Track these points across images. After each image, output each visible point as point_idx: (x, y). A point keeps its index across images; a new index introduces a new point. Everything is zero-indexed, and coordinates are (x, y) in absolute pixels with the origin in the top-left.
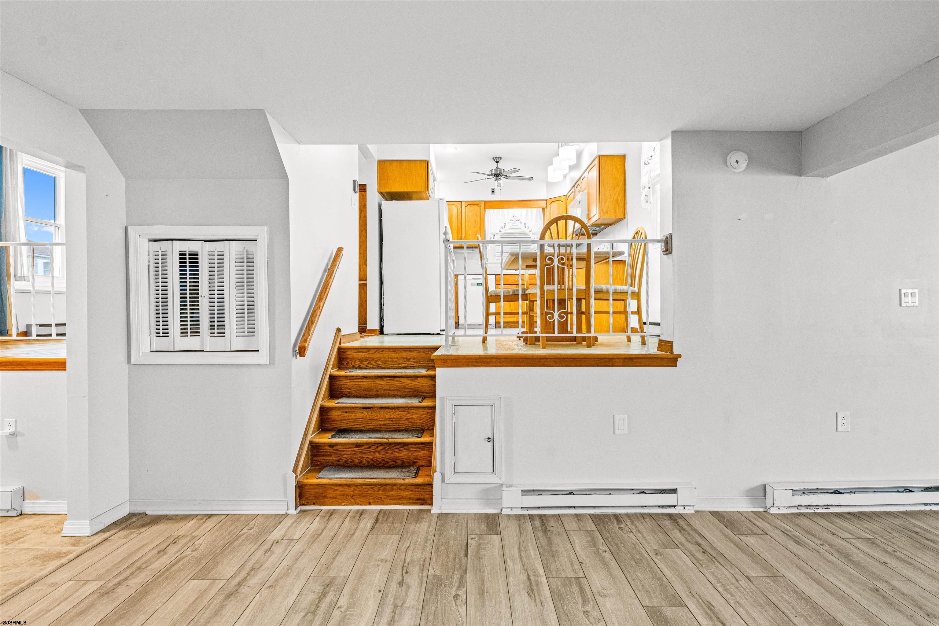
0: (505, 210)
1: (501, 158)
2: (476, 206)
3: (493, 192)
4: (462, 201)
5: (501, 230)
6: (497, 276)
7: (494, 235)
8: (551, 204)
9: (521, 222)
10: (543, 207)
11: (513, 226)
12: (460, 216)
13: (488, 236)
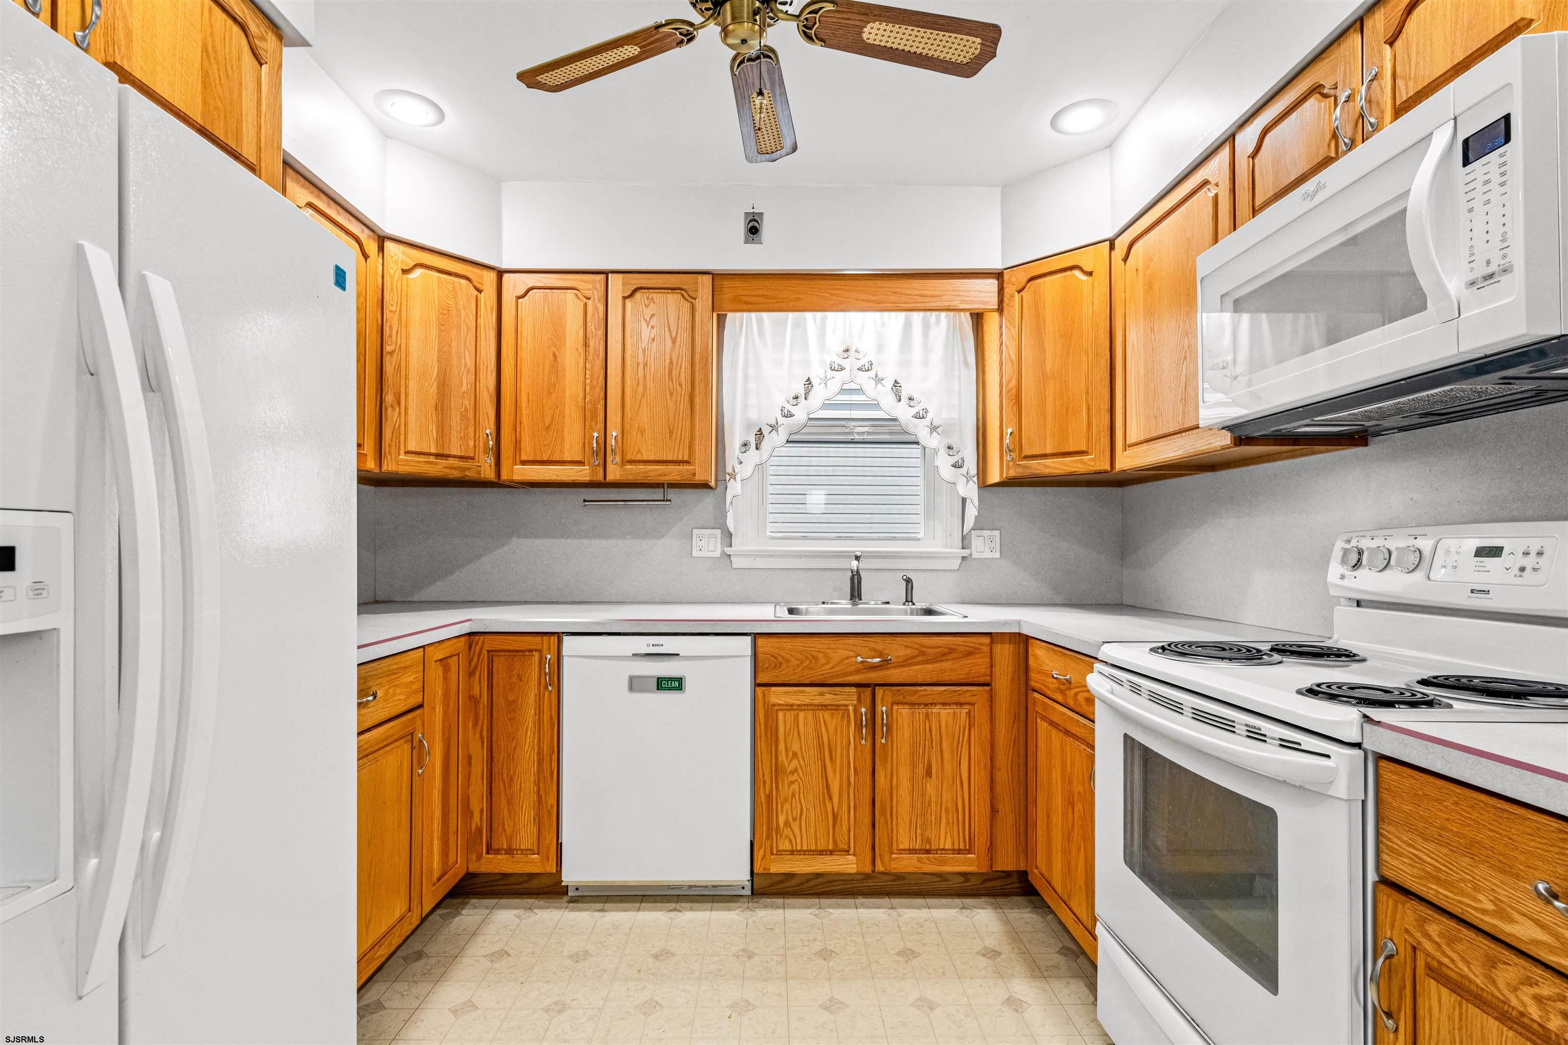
0: (809, 315)
2: (673, 299)
3: (753, 231)
4: (606, 273)
5: (793, 410)
6: (761, 641)
7: (760, 433)
8: (1022, 293)
9: (880, 376)
10: (977, 311)
11: (843, 391)
12: (599, 341)
13: (735, 438)
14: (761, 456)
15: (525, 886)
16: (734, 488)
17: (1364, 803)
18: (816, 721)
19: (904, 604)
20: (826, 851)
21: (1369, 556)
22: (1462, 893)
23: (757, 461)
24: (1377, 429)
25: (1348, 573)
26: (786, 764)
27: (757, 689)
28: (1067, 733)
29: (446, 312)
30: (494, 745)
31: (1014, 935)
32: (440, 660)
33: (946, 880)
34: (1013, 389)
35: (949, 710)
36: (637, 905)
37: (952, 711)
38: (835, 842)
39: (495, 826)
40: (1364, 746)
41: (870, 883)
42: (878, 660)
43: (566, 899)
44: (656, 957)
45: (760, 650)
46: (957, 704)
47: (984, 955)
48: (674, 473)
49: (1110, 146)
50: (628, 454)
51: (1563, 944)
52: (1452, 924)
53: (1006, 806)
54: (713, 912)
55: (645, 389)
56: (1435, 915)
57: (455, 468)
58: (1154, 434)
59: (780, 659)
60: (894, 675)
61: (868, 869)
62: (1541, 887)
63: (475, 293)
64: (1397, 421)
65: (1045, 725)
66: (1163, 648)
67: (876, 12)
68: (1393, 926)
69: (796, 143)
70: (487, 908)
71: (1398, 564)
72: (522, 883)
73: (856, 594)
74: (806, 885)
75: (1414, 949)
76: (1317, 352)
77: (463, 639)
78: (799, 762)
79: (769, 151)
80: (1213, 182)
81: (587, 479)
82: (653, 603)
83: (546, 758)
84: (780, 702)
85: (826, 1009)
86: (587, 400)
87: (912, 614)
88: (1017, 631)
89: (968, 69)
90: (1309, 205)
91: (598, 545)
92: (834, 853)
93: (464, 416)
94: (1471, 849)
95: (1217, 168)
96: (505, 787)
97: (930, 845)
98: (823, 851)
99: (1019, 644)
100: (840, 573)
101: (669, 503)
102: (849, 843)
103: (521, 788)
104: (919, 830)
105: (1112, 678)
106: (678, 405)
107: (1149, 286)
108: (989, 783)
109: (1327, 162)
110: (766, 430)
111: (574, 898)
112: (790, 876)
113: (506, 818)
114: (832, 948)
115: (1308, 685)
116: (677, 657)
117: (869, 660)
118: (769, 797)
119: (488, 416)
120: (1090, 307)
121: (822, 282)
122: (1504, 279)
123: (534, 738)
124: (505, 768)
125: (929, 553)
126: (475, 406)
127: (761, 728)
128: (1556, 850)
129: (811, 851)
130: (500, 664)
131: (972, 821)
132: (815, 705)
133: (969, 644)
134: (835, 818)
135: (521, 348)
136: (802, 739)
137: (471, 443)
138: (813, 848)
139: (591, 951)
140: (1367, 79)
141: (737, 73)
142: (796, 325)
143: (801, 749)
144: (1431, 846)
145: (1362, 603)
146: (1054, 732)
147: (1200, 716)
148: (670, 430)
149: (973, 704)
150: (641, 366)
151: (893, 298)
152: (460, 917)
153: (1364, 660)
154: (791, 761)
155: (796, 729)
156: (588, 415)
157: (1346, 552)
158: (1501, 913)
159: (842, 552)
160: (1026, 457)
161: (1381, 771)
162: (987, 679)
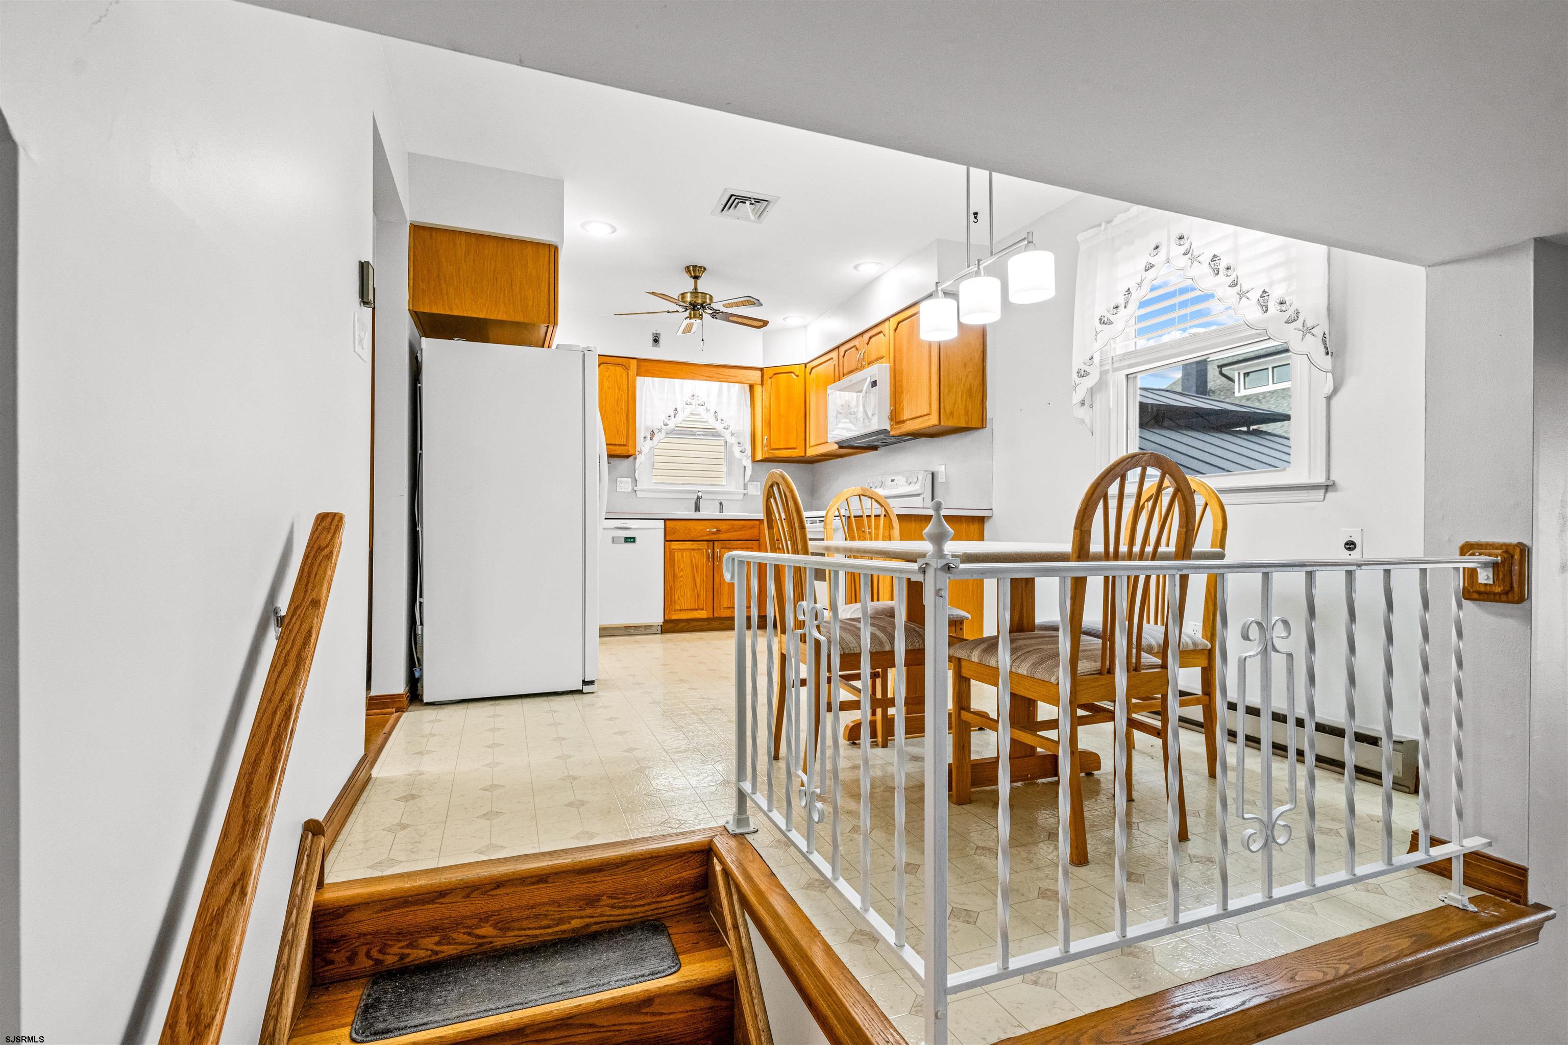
0: (676, 380)
1: (705, 269)
2: (619, 369)
3: (656, 341)
5: (668, 422)
6: (667, 522)
7: (653, 432)
8: (771, 379)
9: (708, 408)
10: (752, 385)
11: (691, 415)
13: (641, 434)
14: (653, 443)
16: (640, 459)
18: (690, 556)
19: (720, 510)
23: (651, 446)
26: (678, 574)
27: (666, 542)
34: (767, 419)
38: (698, 606)
42: (715, 530)
45: (667, 526)
48: (619, 450)
49: (805, 327)
54: (648, 638)
58: (817, 444)
59: (675, 530)
60: (722, 536)
61: (712, 616)
73: (698, 506)
78: (684, 572)
80: (834, 360)
84: (675, 548)
87: (724, 513)
92: (697, 610)
95: (834, 355)
98: (693, 609)
100: (690, 498)
101: (611, 464)
102: (704, 604)
107: (817, 387)
109: (852, 372)
110: (656, 431)
112: (680, 620)
116: (633, 529)
117: (712, 530)
118: (671, 588)
120: (797, 389)
125: (730, 491)
127: (667, 559)
132: (690, 549)
133: (751, 524)
134: (698, 595)
136: (685, 564)
138: (689, 608)
140: (863, 351)
142: (670, 384)
143: (684, 568)
148: (617, 429)
149: (753, 548)
151: (716, 376)
154: (680, 572)
155: (683, 560)
159: (688, 491)
160: (773, 449)
162: (758, 538)
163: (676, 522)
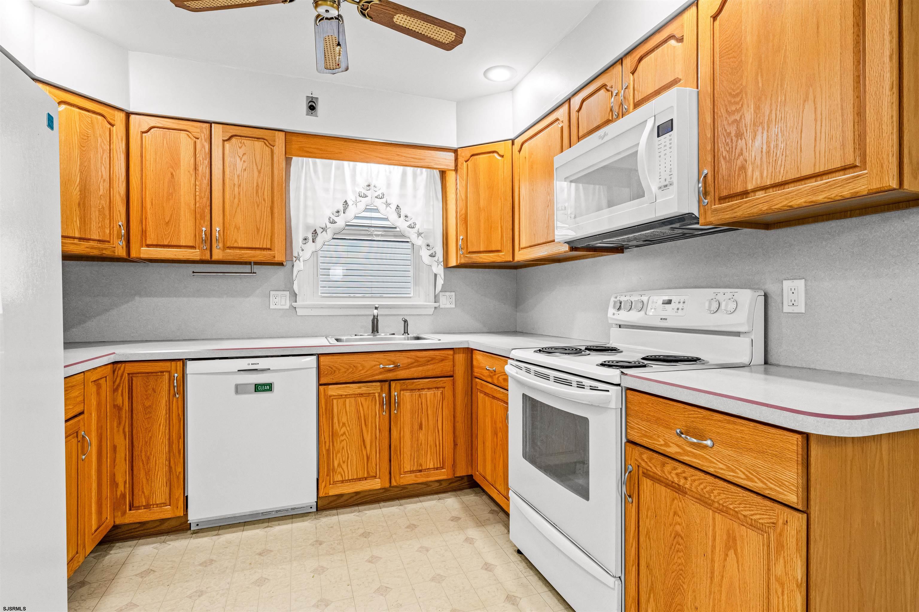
0: (346, 163)
2: (258, 144)
3: (312, 108)
4: (210, 123)
5: (336, 219)
6: (322, 359)
7: (315, 232)
8: (468, 162)
9: (389, 202)
10: (443, 170)
11: (366, 210)
12: (206, 167)
13: (298, 235)
14: (316, 247)
15: (159, 528)
16: (299, 266)
17: (621, 409)
18: (357, 404)
19: (403, 335)
20: (363, 478)
21: (624, 304)
22: (655, 440)
23: (314, 250)
24: (627, 246)
25: (616, 312)
26: (339, 431)
27: (320, 387)
28: (494, 397)
29: (86, 138)
30: (135, 437)
31: (466, 508)
32: (94, 381)
33: (430, 486)
34: (463, 214)
35: (432, 392)
36: (242, 528)
37: (433, 392)
38: (368, 472)
39: (136, 492)
40: (621, 385)
41: (388, 494)
42: (392, 366)
43: (189, 532)
44: (260, 554)
45: (322, 363)
46: (435, 388)
47: (452, 520)
48: (260, 256)
49: (512, 90)
50: (228, 242)
51: (684, 451)
52: (651, 453)
53: (461, 441)
54: (293, 524)
55: (239, 201)
56: (646, 451)
57: (95, 248)
58: (533, 244)
59: (334, 368)
60: (401, 374)
61: (387, 485)
62: (678, 431)
63: (109, 126)
64: (635, 243)
65: (482, 395)
66: (540, 351)
67: (402, 9)
68: (631, 459)
69: (348, 66)
70: (130, 546)
71: (635, 308)
72: (155, 527)
73: (375, 329)
74: (350, 500)
75: (638, 466)
76: (604, 211)
77: (109, 366)
78: (346, 428)
79: (332, 68)
80: (561, 120)
81: (198, 258)
82: (243, 338)
83: (175, 442)
84: (334, 394)
85: (370, 562)
86: (197, 205)
87: (408, 340)
88: (467, 346)
89: (448, 47)
90: (601, 142)
91: (201, 301)
92: (367, 479)
93: (101, 212)
94: (658, 421)
95: (562, 113)
96: (143, 463)
97: (422, 467)
98: (361, 478)
99: (468, 353)
100: (365, 317)
101: (254, 274)
102: (376, 472)
103: (156, 463)
104: (415, 460)
105: (517, 367)
106: (263, 212)
107: (531, 167)
108: (453, 430)
109: (608, 122)
110: (319, 231)
111: (195, 531)
112: (341, 496)
113: (144, 485)
114: (369, 531)
115: (601, 362)
116: (269, 371)
117: (387, 366)
118: (328, 451)
119: (120, 213)
120: (502, 174)
121: (355, 144)
122: (671, 187)
123: (166, 429)
124: (143, 451)
125: (416, 305)
126: (110, 205)
127: (323, 410)
128: (682, 416)
129: (354, 479)
130: (138, 382)
131: (444, 451)
132: (356, 394)
133: (442, 355)
134: (368, 458)
135: (146, 168)
136: (348, 415)
137: (107, 231)
138: (355, 477)
139: (214, 559)
140: (624, 88)
141: (318, 24)
142: (337, 168)
143: (347, 420)
144: (644, 423)
145: (621, 326)
146: (487, 398)
147: (558, 380)
148: (257, 228)
149: (444, 388)
150: (236, 186)
151: (397, 158)
152: (110, 556)
153: (622, 352)
154: (341, 428)
155: (344, 410)
156: (198, 216)
157: (615, 302)
158: (667, 445)
159: (366, 305)
160: (470, 253)
161: (627, 395)
162: (451, 373)
163: (335, 357)
